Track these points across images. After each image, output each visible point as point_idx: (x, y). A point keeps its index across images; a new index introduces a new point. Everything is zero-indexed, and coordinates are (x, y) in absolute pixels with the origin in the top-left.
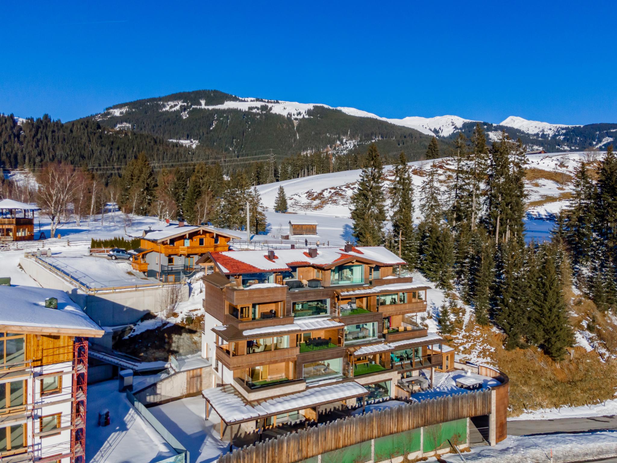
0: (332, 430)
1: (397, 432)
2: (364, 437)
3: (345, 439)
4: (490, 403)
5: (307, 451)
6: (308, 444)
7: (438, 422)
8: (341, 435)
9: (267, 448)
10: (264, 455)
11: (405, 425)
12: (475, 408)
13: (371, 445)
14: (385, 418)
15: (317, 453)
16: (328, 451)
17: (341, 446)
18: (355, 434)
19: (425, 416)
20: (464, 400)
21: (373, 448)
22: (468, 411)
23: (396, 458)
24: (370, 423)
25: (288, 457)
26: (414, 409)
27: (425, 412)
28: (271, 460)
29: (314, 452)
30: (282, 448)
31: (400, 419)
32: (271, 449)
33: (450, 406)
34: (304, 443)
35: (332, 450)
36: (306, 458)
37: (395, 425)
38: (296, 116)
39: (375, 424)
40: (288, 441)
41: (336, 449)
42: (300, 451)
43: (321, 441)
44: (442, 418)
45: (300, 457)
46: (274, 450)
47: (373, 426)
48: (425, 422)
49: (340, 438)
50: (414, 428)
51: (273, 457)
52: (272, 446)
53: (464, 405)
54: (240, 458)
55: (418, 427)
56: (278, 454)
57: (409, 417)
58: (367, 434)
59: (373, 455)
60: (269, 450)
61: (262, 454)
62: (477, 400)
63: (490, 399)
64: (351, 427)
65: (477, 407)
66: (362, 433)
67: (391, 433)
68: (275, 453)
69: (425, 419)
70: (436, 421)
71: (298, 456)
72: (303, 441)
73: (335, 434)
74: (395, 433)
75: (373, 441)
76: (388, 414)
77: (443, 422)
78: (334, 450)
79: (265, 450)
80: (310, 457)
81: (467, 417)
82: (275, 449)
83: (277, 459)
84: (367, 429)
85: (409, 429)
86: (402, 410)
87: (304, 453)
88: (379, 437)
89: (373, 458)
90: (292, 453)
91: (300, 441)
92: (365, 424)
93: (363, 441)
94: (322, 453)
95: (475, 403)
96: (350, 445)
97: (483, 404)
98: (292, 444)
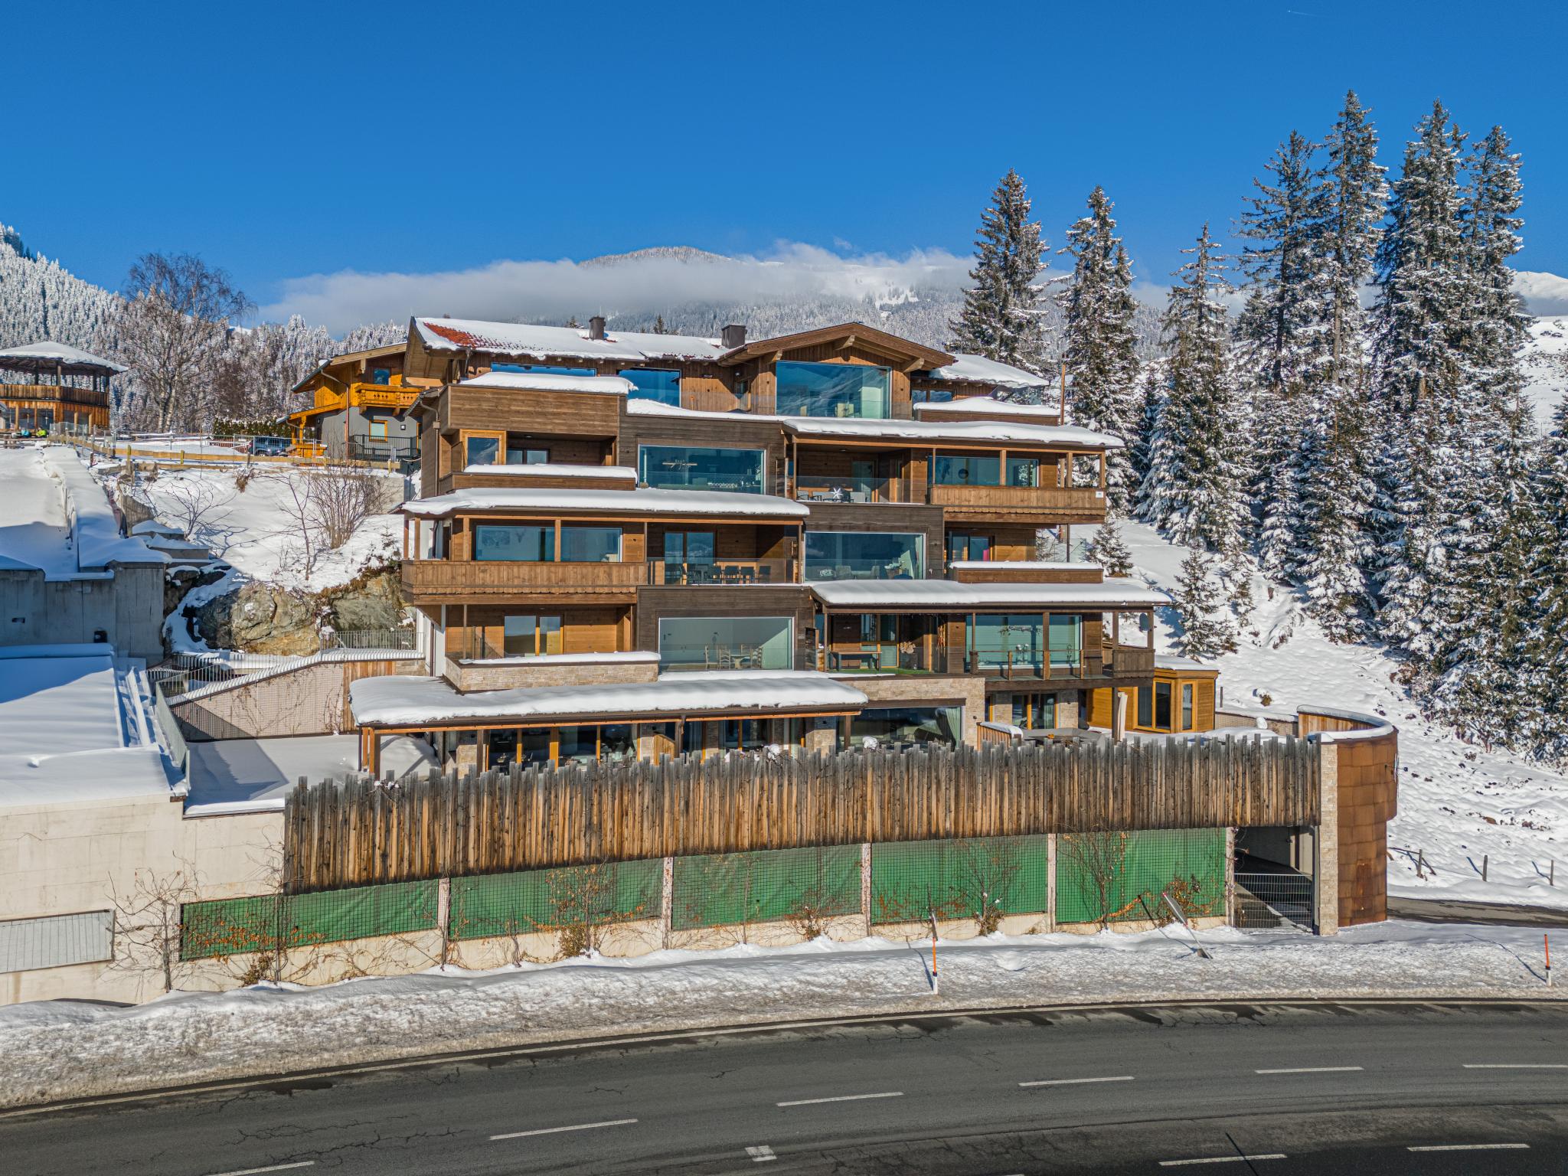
0: (711, 782)
1: (956, 835)
2: (831, 830)
3: (759, 820)
4: (1316, 786)
5: (621, 834)
6: (624, 814)
7: (1110, 827)
8: (746, 804)
9: (473, 797)
10: (461, 816)
11: (985, 818)
12: (1257, 797)
13: (858, 864)
14: (910, 780)
15: (657, 850)
16: (695, 852)
17: (746, 843)
18: (799, 813)
19: (1061, 796)
20: (1212, 765)
21: (866, 873)
22: (1226, 802)
23: (954, 924)
24: (851, 786)
25: (551, 843)
26: (1018, 765)
27: (1060, 786)
28: (486, 837)
29: (647, 845)
30: (528, 807)
31: (964, 790)
32: (486, 800)
33: (1159, 776)
34: (607, 806)
35: (711, 850)
36: (617, 858)
37: (948, 810)
38: (886, 301)
39: (873, 795)
40: (550, 786)
41: (728, 850)
42: (593, 828)
43: (672, 812)
44: (1127, 813)
45: (594, 851)
46: (497, 806)
47: (863, 796)
48: (1061, 818)
49: (740, 815)
50: (1018, 832)
51: (493, 830)
52: (492, 794)
53: (1212, 782)
54: (372, 808)
55: (1036, 830)
56: (515, 822)
57: (1001, 791)
58: (840, 821)
59: (865, 897)
60: (478, 804)
61: (455, 811)
62: (1264, 771)
63: (1317, 771)
64: (780, 786)
65: (1264, 795)
66: (822, 814)
67: (933, 835)
68: (501, 817)
69: (1061, 806)
70: (1106, 820)
71: (589, 845)
72: (607, 798)
73: (722, 798)
74: (947, 835)
75: (865, 847)
76: (921, 770)
77: (1132, 827)
78: (718, 851)
79: (467, 801)
80: (631, 858)
81: (1224, 825)
82: (502, 805)
83: (508, 839)
84: (841, 804)
85: (1001, 832)
86: (972, 763)
87: (610, 841)
88: (885, 839)
89: (866, 906)
90: (562, 830)
91: (595, 797)
92: (836, 786)
93: (826, 841)
94: (675, 854)
95: (1256, 781)
96: (780, 847)
97: (1285, 788)
98: (563, 802)
